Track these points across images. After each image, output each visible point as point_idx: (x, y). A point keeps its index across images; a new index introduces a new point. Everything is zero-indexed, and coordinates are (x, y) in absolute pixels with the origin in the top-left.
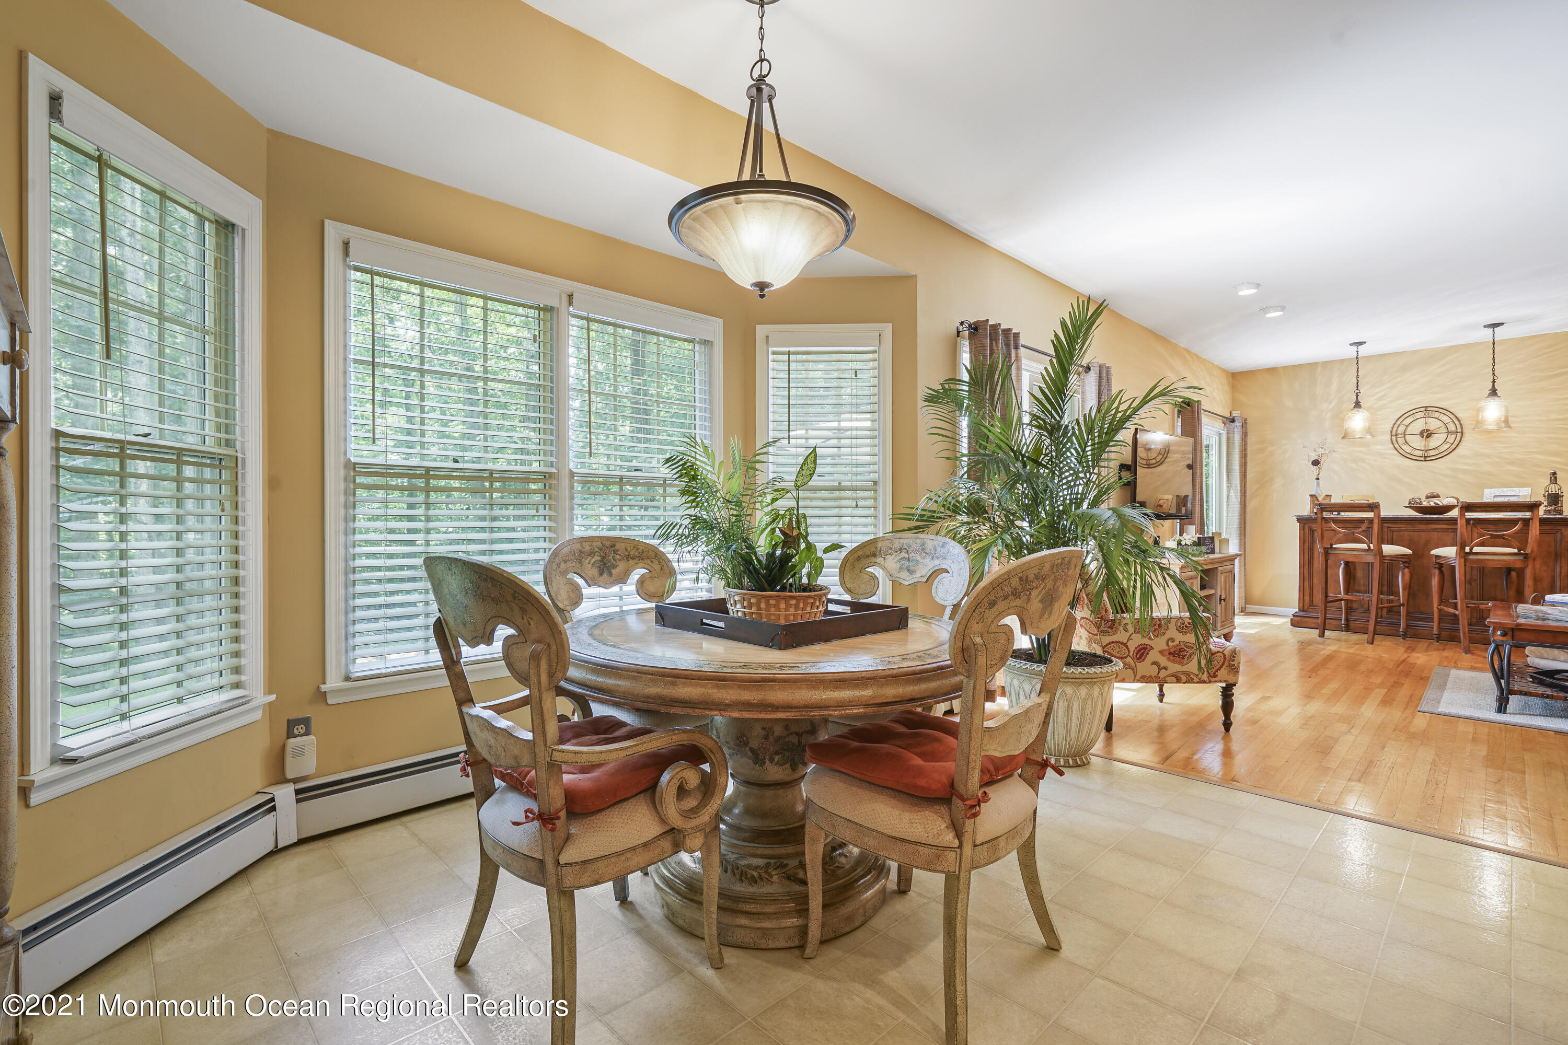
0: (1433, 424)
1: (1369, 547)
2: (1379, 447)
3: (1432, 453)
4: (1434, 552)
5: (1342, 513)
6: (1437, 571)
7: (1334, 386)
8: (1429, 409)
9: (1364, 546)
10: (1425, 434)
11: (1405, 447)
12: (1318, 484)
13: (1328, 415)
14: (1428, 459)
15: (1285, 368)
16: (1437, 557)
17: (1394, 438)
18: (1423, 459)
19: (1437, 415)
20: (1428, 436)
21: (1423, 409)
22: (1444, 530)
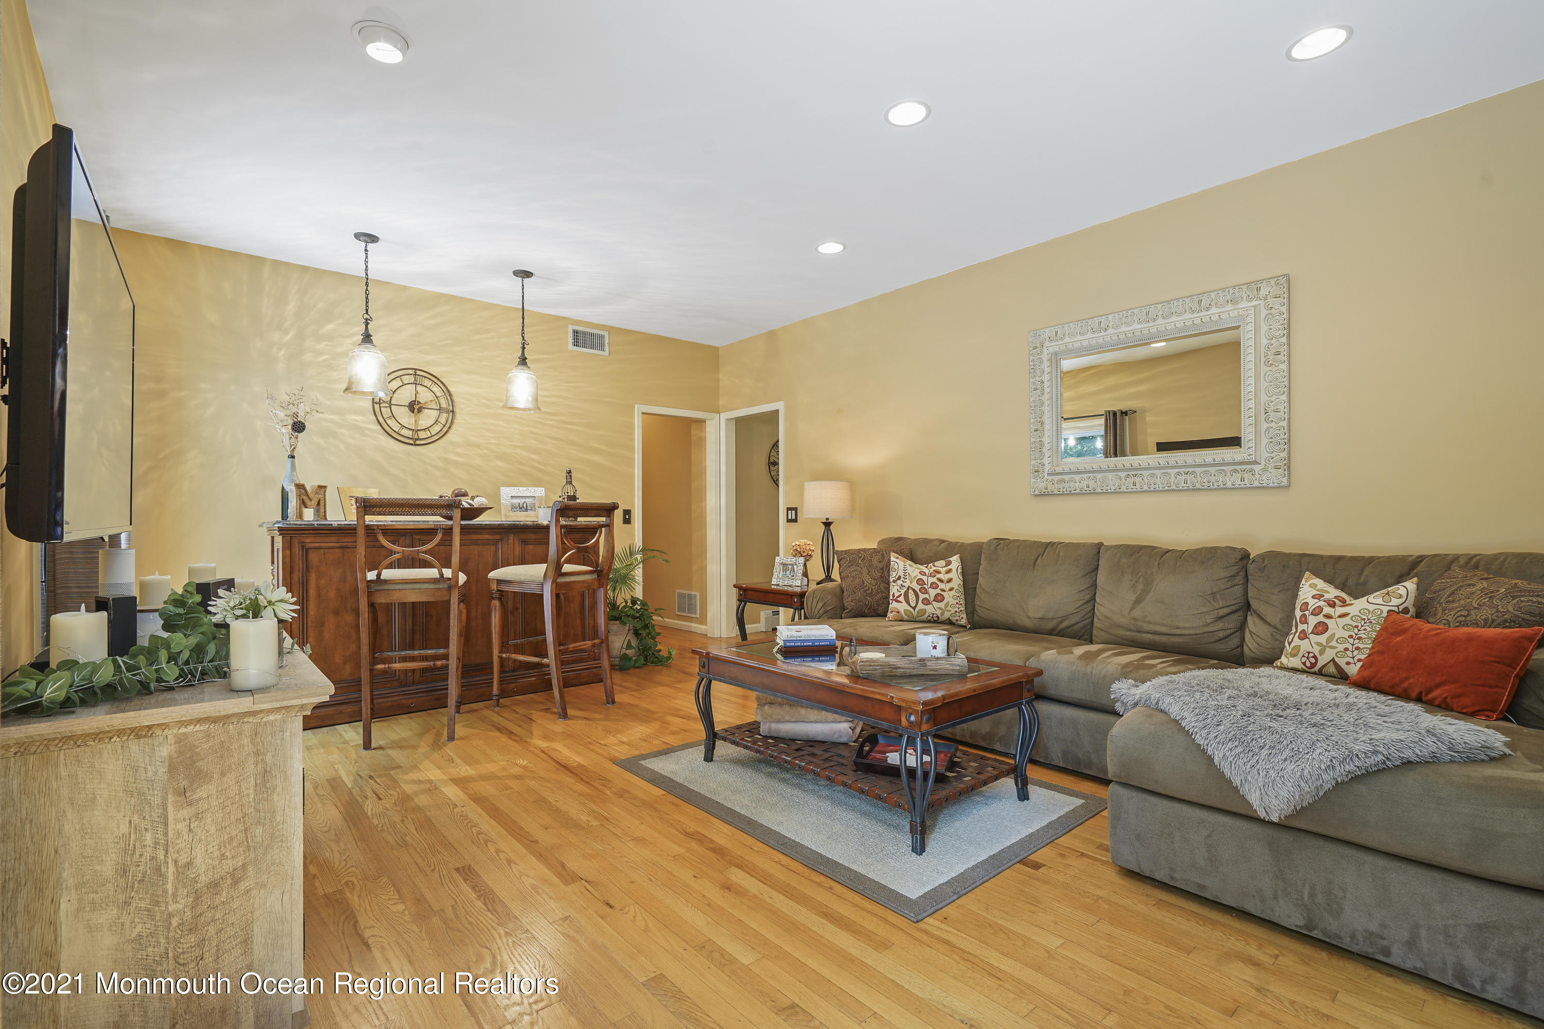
0: (424, 396)
1: (442, 575)
2: (358, 418)
3: (422, 435)
4: (493, 575)
6: (496, 603)
7: (291, 307)
8: (418, 372)
9: (433, 573)
10: (416, 407)
11: (391, 422)
12: (293, 466)
13: (282, 352)
14: (418, 442)
15: (206, 250)
16: (500, 582)
17: (377, 406)
18: (411, 442)
19: (427, 383)
20: (419, 411)
21: (412, 372)
22: (487, 543)
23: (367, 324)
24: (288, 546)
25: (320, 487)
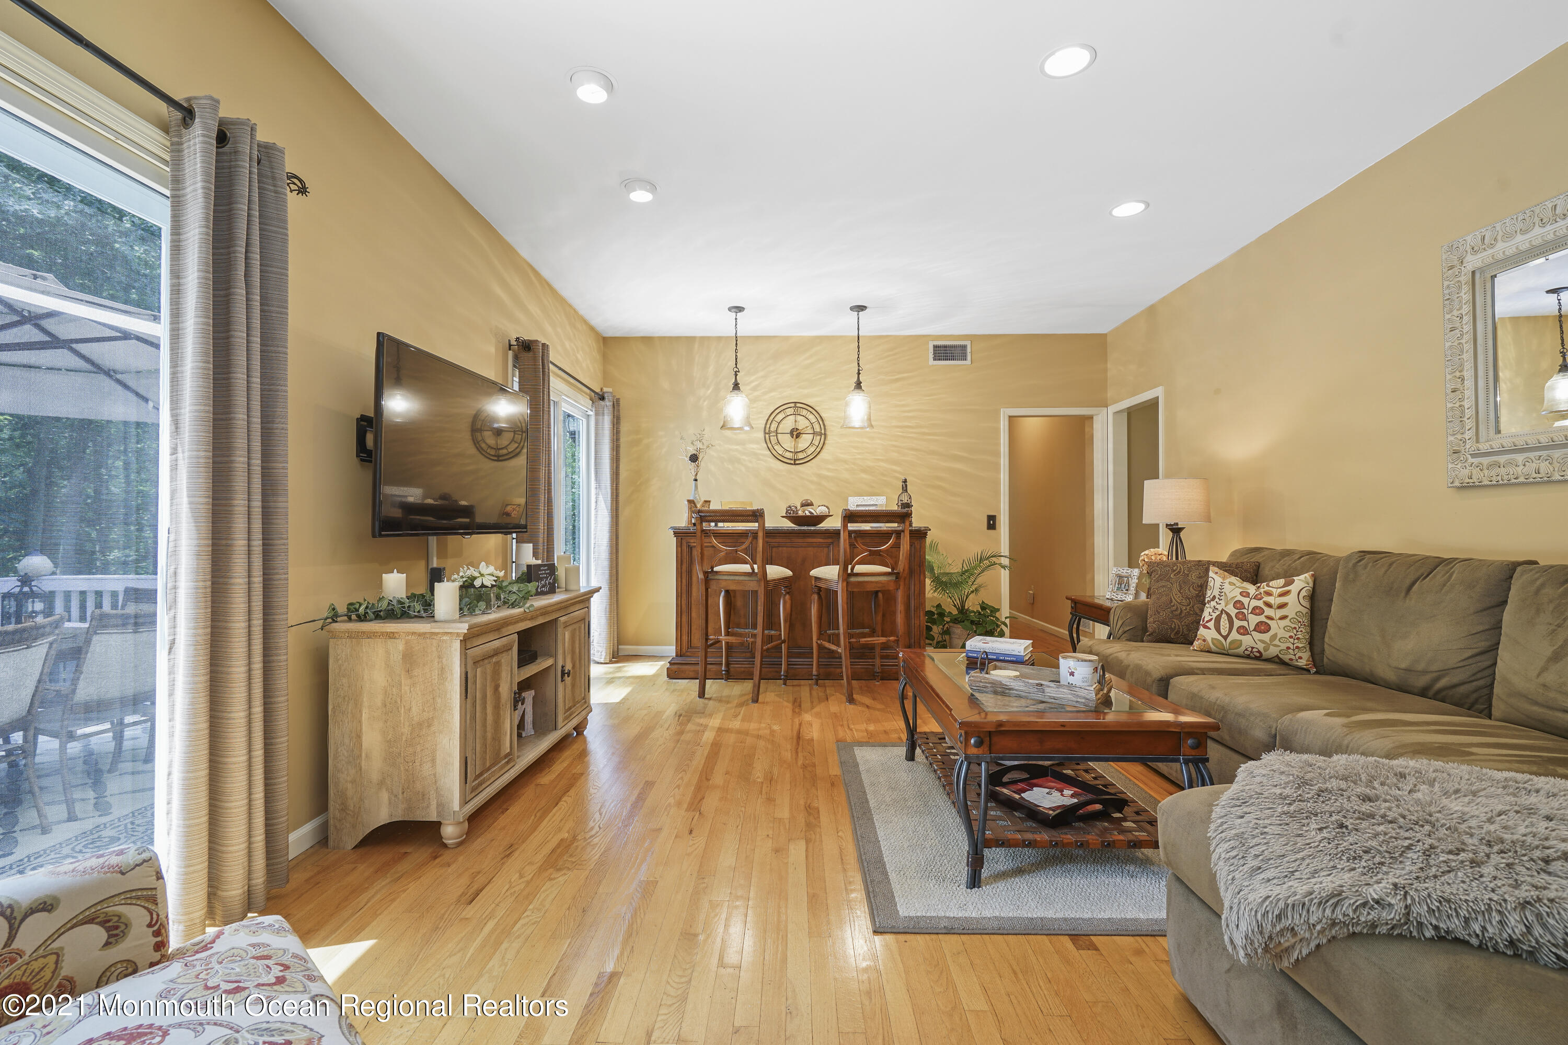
0: (802, 423)
1: (753, 569)
2: (754, 446)
3: (801, 456)
4: (814, 573)
5: (720, 524)
6: (816, 597)
7: (711, 369)
8: (798, 405)
9: (746, 568)
10: (795, 433)
11: (777, 447)
12: (696, 487)
13: (706, 403)
14: (797, 462)
15: (662, 339)
16: (817, 579)
17: (767, 436)
18: (792, 462)
19: (804, 412)
20: (798, 436)
21: (792, 405)
22: (819, 546)
23: (736, 375)
24: (679, 545)
25: (706, 501)
